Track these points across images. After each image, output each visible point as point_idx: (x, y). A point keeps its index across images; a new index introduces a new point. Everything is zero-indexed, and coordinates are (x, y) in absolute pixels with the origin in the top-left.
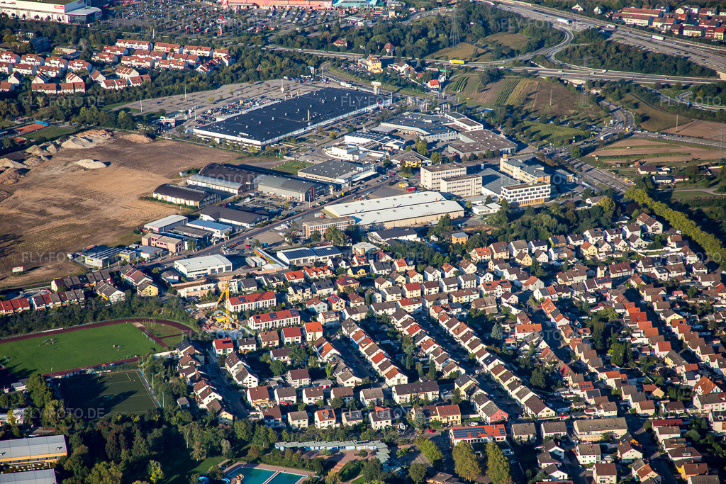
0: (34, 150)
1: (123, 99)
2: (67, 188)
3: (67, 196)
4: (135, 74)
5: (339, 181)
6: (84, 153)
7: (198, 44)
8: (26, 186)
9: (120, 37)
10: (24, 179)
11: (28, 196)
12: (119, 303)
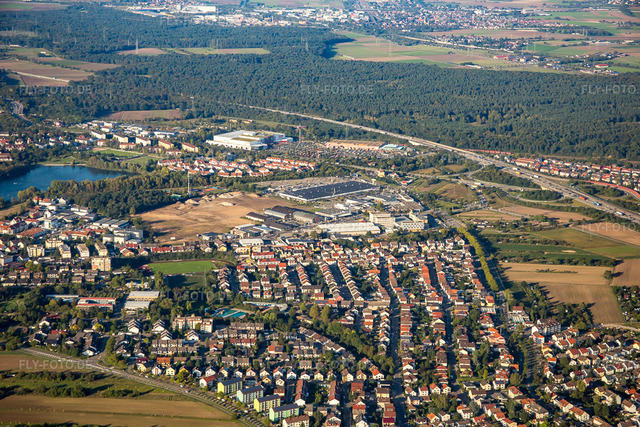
0: (206, 198)
1: (256, 180)
2: (211, 212)
3: (209, 215)
4: (267, 171)
5: (332, 216)
6: (226, 200)
7: (303, 161)
8: (195, 210)
9: (270, 156)
10: (195, 208)
11: (192, 214)
12: (208, 253)
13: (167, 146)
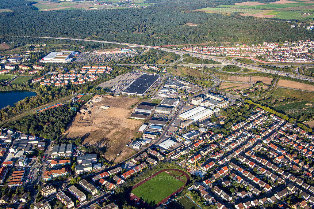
0: (87, 104)
4: (94, 76)
5: (173, 105)
6: (100, 104)
8: (94, 118)
9: (82, 65)
10: (92, 116)
13: (26, 68)
